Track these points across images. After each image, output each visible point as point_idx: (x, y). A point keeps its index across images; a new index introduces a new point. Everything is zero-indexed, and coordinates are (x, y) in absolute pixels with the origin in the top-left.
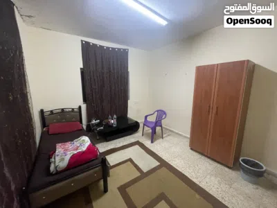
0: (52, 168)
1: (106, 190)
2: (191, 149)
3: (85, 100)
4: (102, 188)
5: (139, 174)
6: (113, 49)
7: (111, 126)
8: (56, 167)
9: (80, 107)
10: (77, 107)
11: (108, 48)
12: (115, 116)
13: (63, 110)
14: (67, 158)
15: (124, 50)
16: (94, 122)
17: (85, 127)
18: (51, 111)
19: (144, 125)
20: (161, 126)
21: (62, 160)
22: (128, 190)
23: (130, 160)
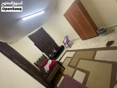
0: (46, 72)
1: (64, 69)
2: (83, 40)
3: (43, 52)
4: (63, 69)
5: (71, 59)
6: (38, 31)
7: (55, 53)
8: (47, 71)
9: (43, 55)
10: (42, 55)
11: (36, 32)
12: (54, 49)
13: (39, 59)
14: (48, 68)
15: (41, 28)
16: (50, 55)
17: (49, 59)
18: (37, 61)
19: (64, 45)
20: (70, 41)
21: (47, 69)
22: (70, 64)
23: (67, 57)
